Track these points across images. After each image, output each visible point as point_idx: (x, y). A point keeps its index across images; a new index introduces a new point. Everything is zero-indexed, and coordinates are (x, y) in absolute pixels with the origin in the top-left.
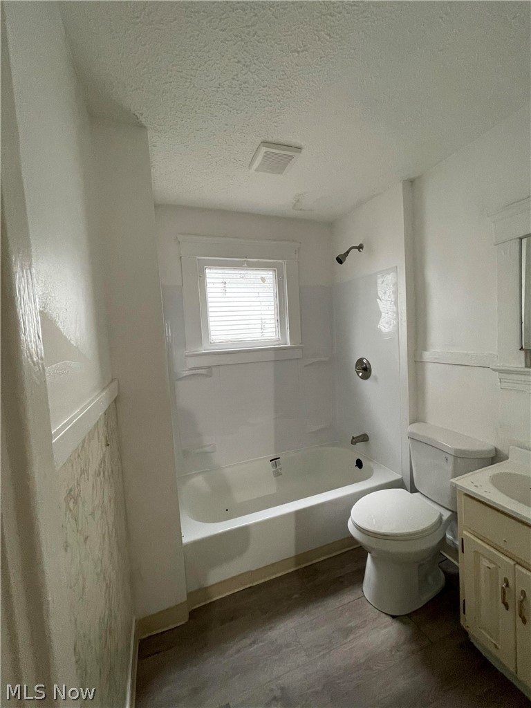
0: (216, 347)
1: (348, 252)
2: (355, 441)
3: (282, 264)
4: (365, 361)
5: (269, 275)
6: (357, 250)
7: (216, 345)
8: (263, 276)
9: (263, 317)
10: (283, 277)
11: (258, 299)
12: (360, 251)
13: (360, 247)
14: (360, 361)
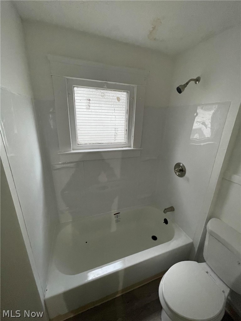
0: (82, 148)
1: (187, 84)
2: (166, 211)
3: (133, 87)
4: (181, 165)
5: (123, 96)
6: (194, 82)
7: (82, 146)
8: (119, 96)
9: (116, 127)
10: (133, 98)
11: (114, 114)
12: (196, 83)
13: (197, 80)
14: (178, 165)
